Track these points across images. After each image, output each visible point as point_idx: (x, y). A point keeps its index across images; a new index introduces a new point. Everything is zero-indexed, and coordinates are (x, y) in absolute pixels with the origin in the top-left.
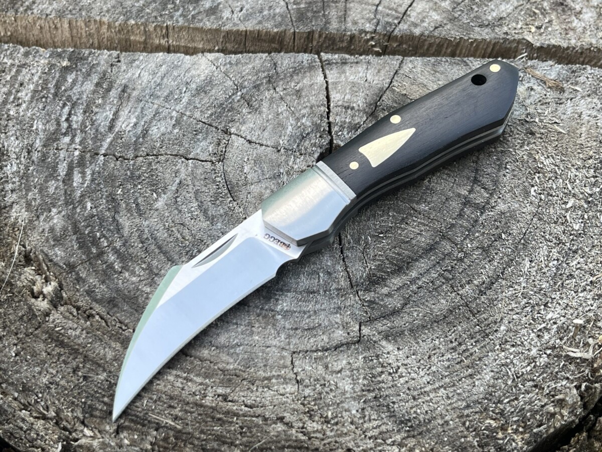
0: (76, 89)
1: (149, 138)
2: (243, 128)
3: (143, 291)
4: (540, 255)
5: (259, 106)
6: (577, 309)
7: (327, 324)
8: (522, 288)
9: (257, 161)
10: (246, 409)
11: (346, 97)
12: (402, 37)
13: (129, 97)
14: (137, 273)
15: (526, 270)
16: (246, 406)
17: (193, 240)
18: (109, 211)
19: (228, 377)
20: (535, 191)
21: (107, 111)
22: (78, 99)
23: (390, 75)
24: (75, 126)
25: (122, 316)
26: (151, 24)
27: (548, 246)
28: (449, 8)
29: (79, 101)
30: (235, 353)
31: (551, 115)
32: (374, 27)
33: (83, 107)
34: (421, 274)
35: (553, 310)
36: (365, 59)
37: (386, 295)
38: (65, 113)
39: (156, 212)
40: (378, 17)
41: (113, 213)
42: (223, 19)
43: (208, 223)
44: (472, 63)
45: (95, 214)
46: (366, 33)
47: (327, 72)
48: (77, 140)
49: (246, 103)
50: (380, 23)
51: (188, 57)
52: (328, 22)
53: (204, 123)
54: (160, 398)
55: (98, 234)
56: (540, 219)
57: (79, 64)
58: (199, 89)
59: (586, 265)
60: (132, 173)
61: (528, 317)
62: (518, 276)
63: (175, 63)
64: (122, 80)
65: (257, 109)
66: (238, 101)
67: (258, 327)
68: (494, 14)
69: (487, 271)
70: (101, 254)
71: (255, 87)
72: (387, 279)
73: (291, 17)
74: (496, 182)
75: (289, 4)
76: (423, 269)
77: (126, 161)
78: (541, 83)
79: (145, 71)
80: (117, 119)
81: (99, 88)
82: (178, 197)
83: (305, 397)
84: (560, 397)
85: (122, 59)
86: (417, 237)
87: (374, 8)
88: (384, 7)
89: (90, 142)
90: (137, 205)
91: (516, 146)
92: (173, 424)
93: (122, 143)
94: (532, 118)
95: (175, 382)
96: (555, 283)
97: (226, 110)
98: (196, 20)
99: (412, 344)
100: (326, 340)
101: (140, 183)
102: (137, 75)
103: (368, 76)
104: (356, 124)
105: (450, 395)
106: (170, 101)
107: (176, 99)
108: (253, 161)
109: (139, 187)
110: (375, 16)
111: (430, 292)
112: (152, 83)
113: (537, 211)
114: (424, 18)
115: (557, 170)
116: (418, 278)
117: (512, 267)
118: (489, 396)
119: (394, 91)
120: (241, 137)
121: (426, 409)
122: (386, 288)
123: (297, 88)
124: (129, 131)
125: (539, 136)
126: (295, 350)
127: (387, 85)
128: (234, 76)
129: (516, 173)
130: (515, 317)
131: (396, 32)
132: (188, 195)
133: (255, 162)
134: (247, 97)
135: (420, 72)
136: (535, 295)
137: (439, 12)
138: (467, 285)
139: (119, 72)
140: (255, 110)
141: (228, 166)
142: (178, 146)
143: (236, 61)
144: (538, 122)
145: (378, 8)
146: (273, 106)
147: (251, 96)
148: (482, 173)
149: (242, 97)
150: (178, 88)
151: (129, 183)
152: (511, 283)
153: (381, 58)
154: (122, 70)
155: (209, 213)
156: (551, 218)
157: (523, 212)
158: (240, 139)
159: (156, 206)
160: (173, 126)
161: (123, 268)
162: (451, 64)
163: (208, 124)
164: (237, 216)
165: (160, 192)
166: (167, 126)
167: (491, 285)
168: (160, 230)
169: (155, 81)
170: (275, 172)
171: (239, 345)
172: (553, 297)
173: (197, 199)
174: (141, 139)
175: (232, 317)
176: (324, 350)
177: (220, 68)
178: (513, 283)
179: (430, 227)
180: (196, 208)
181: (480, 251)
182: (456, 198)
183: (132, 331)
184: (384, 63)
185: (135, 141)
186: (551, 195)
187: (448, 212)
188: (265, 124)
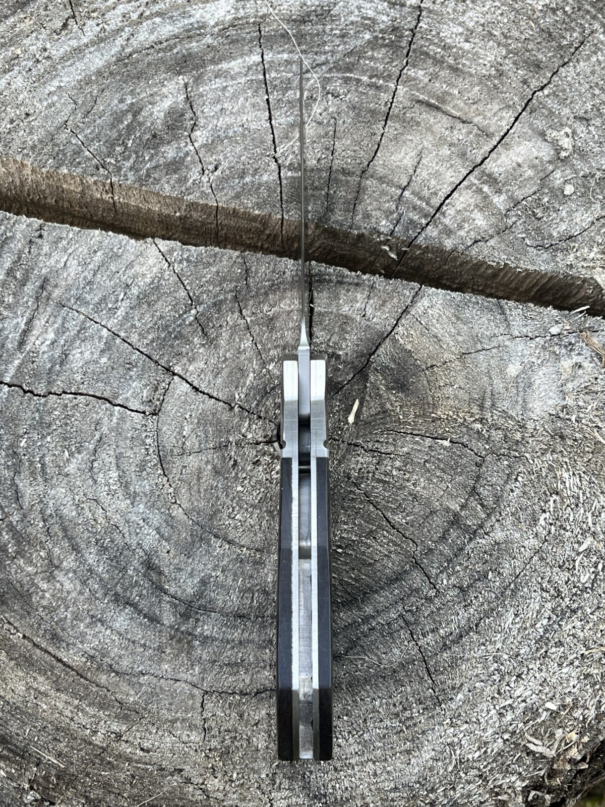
1: (68, 366)
2: (191, 368)
3: (38, 587)
4: (529, 609)
5: (217, 337)
6: (555, 688)
7: (252, 660)
8: (495, 651)
9: (202, 421)
10: (141, 753)
11: (333, 340)
12: (427, 247)
13: (48, 299)
14: (34, 561)
15: (506, 626)
16: (142, 749)
17: (107, 525)
18: (8, 469)
19: (126, 712)
20: (545, 519)
21: (17, 317)
23: (397, 312)
25: (11, 617)
26: (90, 177)
27: (542, 597)
28: (502, 208)
30: (139, 683)
31: (594, 413)
32: (391, 227)
34: (378, 611)
35: (525, 683)
36: (369, 281)
39: (66, 479)
40: (402, 209)
41: (12, 474)
42: (188, 181)
43: (128, 501)
44: (510, 310)
46: (379, 233)
47: (315, 294)
49: (200, 328)
50: (402, 221)
51: (133, 241)
52: (329, 210)
53: (141, 352)
54: (45, 727)
56: (542, 559)
58: (141, 296)
59: (582, 631)
60: (41, 418)
61: (493, 688)
62: (495, 632)
63: (115, 250)
64: (44, 267)
65: (214, 339)
66: (190, 324)
67: (170, 653)
68: (563, 227)
69: (458, 619)
71: (215, 304)
73: (281, 192)
74: (498, 499)
75: (282, 168)
76: (381, 605)
77: (36, 398)
78: (595, 359)
79: (74, 259)
80: (31, 331)
81: (10, 279)
82: (95, 460)
83: (210, 750)
84: (504, 797)
85: (45, 234)
86: (383, 559)
87: (399, 192)
88: (413, 193)
91: (537, 452)
92: (55, 762)
93: (34, 369)
94: (567, 414)
95: (63, 710)
96: (537, 648)
97: (173, 336)
98: (151, 180)
99: (347, 701)
100: (247, 681)
101: (49, 434)
102: (63, 264)
103: (367, 309)
104: (339, 383)
105: (379, 772)
106: (102, 311)
107: (110, 309)
108: (196, 421)
109: (49, 439)
110: (397, 208)
111: (383, 636)
112: (81, 279)
113: (541, 548)
114: (464, 221)
115: (581, 495)
116: (373, 617)
117: (491, 619)
118: (422, 781)
119: (395, 341)
120: (187, 382)
121: (347, 785)
123: (271, 314)
124: (43, 353)
125: (570, 442)
126: (208, 690)
127: (389, 329)
128: (190, 284)
129: (527, 489)
130: (477, 685)
131: (420, 240)
132: (108, 460)
133: (198, 422)
134: (202, 319)
135: (437, 315)
136: (510, 661)
137: (487, 213)
138: (430, 634)
139: (39, 254)
140: (211, 342)
141: (164, 424)
142: (103, 384)
143: (197, 258)
144: (574, 422)
145: (404, 194)
146: (234, 339)
147: (208, 319)
148: (485, 482)
149: (196, 318)
150: (114, 292)
151: (36, 432)
152: (484, 640)
153: (391, 282)
154: (43, 252)
155: (132, 488)
156: (556, 560)
157: (523, 546)
158: (185, 384)
159: (66, 470)
160: (101, 351)
161: (17, 552)
162: (482, 309)
163: (146, 355)
164: (165, 499)
165: (73, 450)
166: (93, 350)
167: (459, 639)
168: (68, 506)
169: (85, 277)
170: (223, 440)
171: (143, 674)
172: (530, 667)
173: (118, 467)
174: (58, 366)
175: (140, 636)
176: (242, 694)
177: (173, 267)
178: (486, 640)
179: (402, 548)
180: (116, 479)
181: (457, 591)
182: (443, 513)
183: (21, 636)
184: (393, 291)
185: (50, 369)
186: (564, 529)
187: (428, 531)
188: (220, 366)
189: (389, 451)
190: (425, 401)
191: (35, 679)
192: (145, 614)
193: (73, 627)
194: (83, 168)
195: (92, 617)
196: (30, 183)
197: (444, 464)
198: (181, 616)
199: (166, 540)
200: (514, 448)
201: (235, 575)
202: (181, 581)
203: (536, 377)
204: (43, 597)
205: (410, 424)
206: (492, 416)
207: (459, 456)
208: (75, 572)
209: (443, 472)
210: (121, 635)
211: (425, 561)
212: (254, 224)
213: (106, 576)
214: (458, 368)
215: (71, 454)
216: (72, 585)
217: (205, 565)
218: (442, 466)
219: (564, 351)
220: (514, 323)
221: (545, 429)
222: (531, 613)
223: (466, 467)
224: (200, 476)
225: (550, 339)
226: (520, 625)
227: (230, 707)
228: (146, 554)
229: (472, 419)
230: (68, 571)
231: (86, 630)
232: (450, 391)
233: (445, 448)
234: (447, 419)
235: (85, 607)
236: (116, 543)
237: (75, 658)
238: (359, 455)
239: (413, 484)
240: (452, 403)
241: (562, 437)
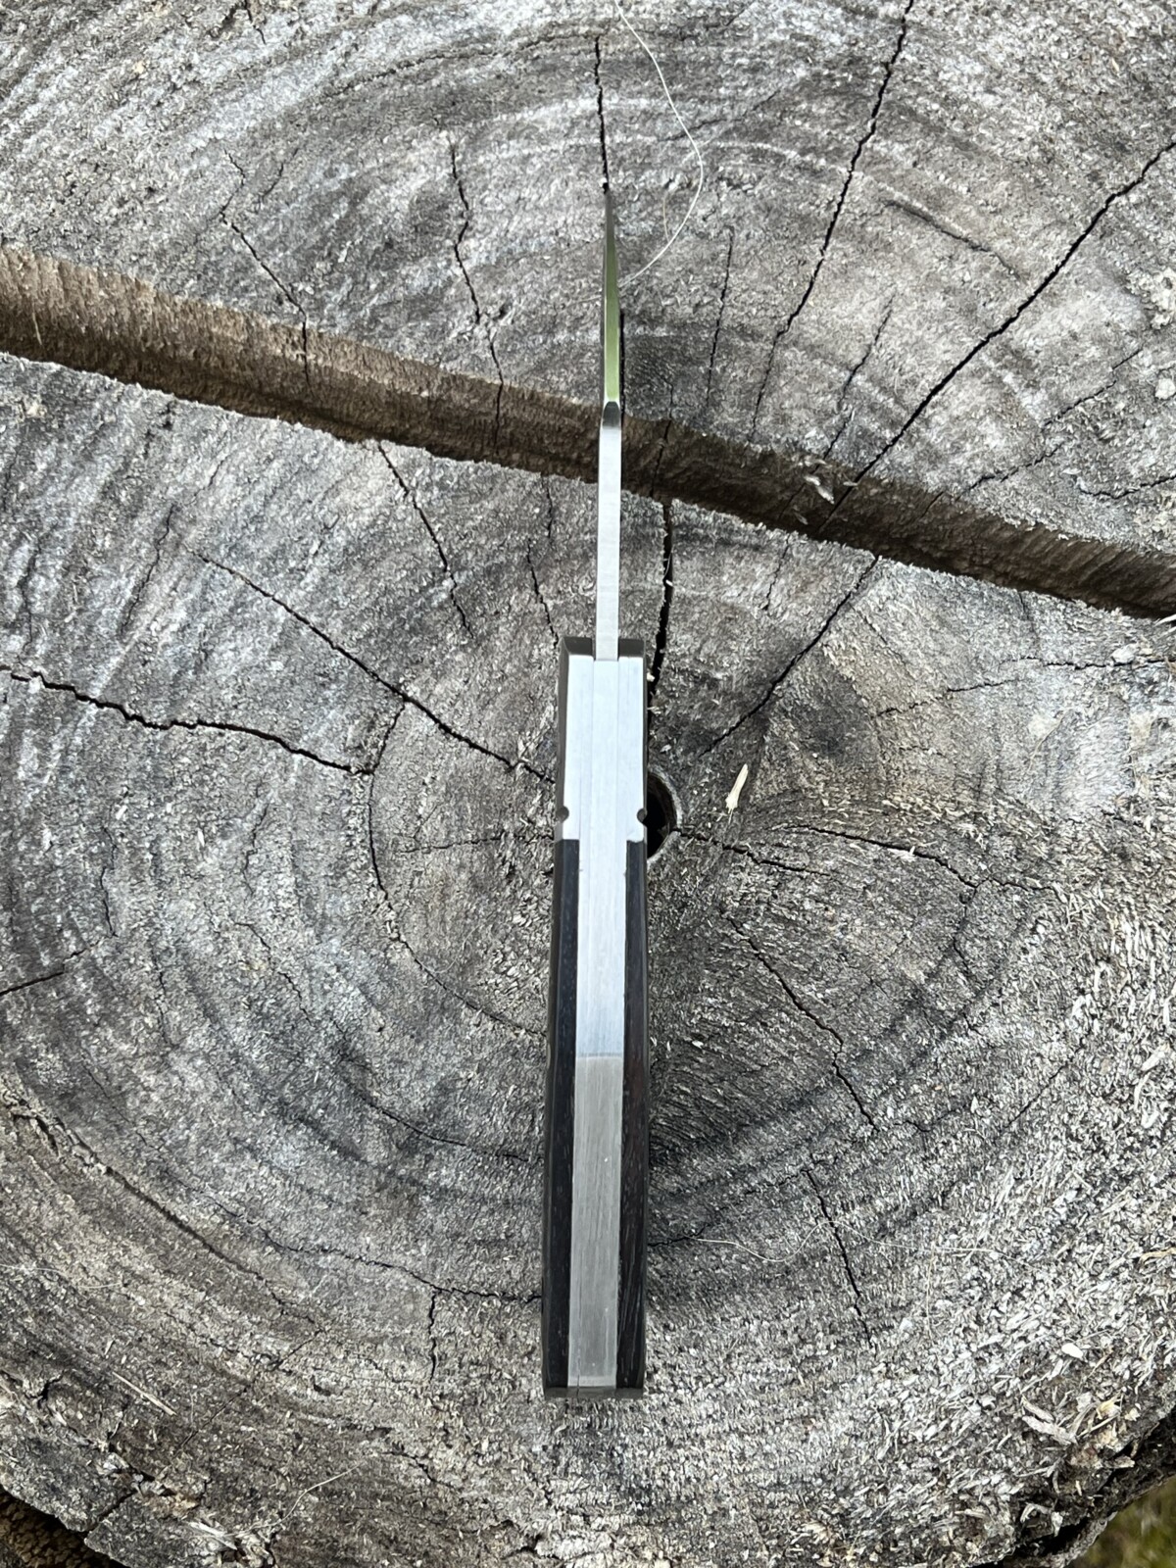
0: (53, 495)
1: (209, 673)
2: (439, 689)
3: (137, 1082)
4: (1043, 1170)
5: (489, 633)
6: (1081, 1318)
7: (526, 1236)
8: (975, 1244)
9: (454, 790)
10: (316, 1396)
11: (706, 650)
12: (892, 484)
13: (178, 545)
14: (133, 1033)
15: (999, 1200)
16: (317, 1389)
17: (270, 973)
18: (91, 860)
19: (290, 1319)
20: (1083, 1006)
21: (119, 576)
22: (54, 527)
23: (829, 603)
24: (38, 608)
25: (87, 1134)
26: (265, 317)
27: (1069, 1151)
28: (1037, 417)
29: (56, 534)
30: (316, 1266)
32: (827, 442)
33: (64, 552)
34: (762, 1160)
35: (1027, 1306)
36: (780, 542)
37: (672, 1194)
38: (19, 563)
39: (197, 883)
40: (849, 408)
41: (98, 869)
42: (448, 335)
43: (311, 932)
44: (1042, 612)
45: (58, 863)
46: (803, 453)
47: (677, 562)
48: (41, 649)
49: (458, 616)
50: (847, 431)
51: (340, 444)
52: (711, 402)
53: (347, 655)
54: (140, 1340)
55: (59, 918)
56: (1072, 1080)
57: (67, 418)
58: (351, 549)
59: (1139, 1216)
60: (156, 768)
61: (968, 1311)
62: (978, 1210)
63: (306, 459)
64: (173, 484)
65: (483, 637)
66: (441, 607)
67: (375, 1216)
68: (1150, 459)
69: (911, 1183)
70: (58, 973)
71: (488, 572)
72: (682, 1155)
73: (623, 365)
74: (997, 965)
75: (626, 319)
76: (769, 1148)
77: (148, 730)
79: (228, 471)
80: (143, 604)
81: (107, 503)
82: (254, 852)
83: (441, 1396)
84: (977, 1512)
85: (176, 421)
86: (777, 1064)
87: (845, 375)
88: (870, 379)
89: (69, 661)
90: (156, 855)
91: (1075, 882)
92: (158, 1403)
93: (145, 677)
94: (1137, 813)
95: (176, 1310)
96: (1054, 1243)
97: (407, 627)
98: (380, 328)
99: (698, 1321)
100: (516, 1276)
101: (170, 799)
102: (207, 481)
103: (773, 596)
104: (712, 732)
105: (748, 1453)
106: (277, 573)
107: (291, 571)
108: (443, 789)
109: (169, 808)
110: (839, 406)
111: (771, 1206)
112: (240, 511)
113: (1071, 1059)
114: (964, 437)
115: (1153, 966)
116: (753, 1170)
117: (972, 1184)
118: (828, 1474)
119: (822, 659)
120: (430, 715)
121: (688, 1474)
122: (676, 1178)
123: (592, 595)
124: (165, 646)
125: (1137, 867)
126: (443, 1286)
127: (813, 635)
128: (444, 531)
129: (1052, 949)
130: (940, 1304)
131: (880, 470)
132: (276, 853)
133: (447, 792)
134: (464, 598)
135: (904, 615)
136: (1002, 1264)
137: (1008, 425)
138: (858, 1208)
139: (164, 460)
140: (477, 642)
141: (384, 790)
142: (274, 712)
143: (458, 483)
144: (1148, 828)
145: (854, 380)
146: (521, 639)
147: (475, 599)
148: (975, 931)
149: (452, 596)
150: (300, 538)
151: (146, 793)
152: (956, 1223)
153: (820, 547)
154: (171, 456)
155: (318, 909)
156: (1098, 1084)
157: (1039, 1055)
158: (425, 718)
159: (198, 868)
160: (272, 649)
161: (102, 1016)
162: (988, 608)
163: (355, 660)
164: (378, 931)
165: (214, 830)
166: (258, 646)
167: (909, 1219)
168: (200, 934)
169: (248, 507)
170: (491, 827)
171: (325, 1251)
172: (1039, 1277)
173: (295, 866)
174: (190, 672)
175: (322, 1182)
176: (505, 1297)
177: (414, 497)
178: (960, 1224)
179: (814, 1046)
180: (290, 889)
181: (911, 1130)
182: (894, 985)
183: (103, 1169)
184: (824, 564)
185: (176, 678)
186: (1118, 1027)
187: (865, 1017)
188: (491, 688)
189: (799, 864)
190: (873, 776)
191: (126, 1250)
192: (333, 1142)
193: (200, 1158)
194: (251, 299)
195: (236, 1141)
196: (150, 320)
197: (901, 894)
198: (400, 1148)
199: (378, 1007)
200: (1034, 871)
201: (503, 1078)
202: (403, 1084)
203: (1083, 742)
204: (146, 1101)
205: (841, 817)
206: (996, 810)
207: (929, 880)
208: (207, 1057)
209: (899, 909)
210: (287, 1177)
211: (855, 1071)
212: (567, 421)
213: (264, 1068)
214: (938, 717)
215: (210, 839)
216: (200, 1081)
217: (448, 1057)
218: (897, 897)
219: (1137, 694)
220: (1048, 637)
221: (1093, 841)
222: (1046, 1179)
223: (942, 902)
224: (446, 891)
225: (1113, 672)
226: (1025, 1199)
227: (482, 1321)
228: (340, 1031)
229: (958, 814)
230: (194, 1056)
231: (223, 1165)
232: (920, 759)
233: (904, 866)
234: (911, 811)
235: (224, 1123)
236: (285, 1007)
237: (202, 1216)
238: (742, 869)
239: (842, 929)
240: (923, 782)
241: (1124, 857)
